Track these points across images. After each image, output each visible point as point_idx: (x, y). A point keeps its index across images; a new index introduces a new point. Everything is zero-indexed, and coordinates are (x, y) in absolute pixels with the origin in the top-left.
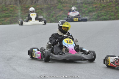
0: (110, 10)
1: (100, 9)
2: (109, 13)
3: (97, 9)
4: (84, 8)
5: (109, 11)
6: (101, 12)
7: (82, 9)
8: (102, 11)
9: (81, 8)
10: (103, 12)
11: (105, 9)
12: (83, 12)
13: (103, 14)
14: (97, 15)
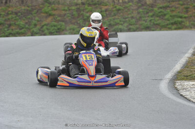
0: (128, 14)
1: (112, 14)
2: (127, 19)
3: (107, 13)
4: (87, 12)
5: (127, 17)
6: (114, 19)
7: (84, 13)
8: (116, 17)
9: (82, 12)
10: (118, 19)
11: (121, 14)
12: (85, 18)
13: (117, 21)
14: (108, 23)
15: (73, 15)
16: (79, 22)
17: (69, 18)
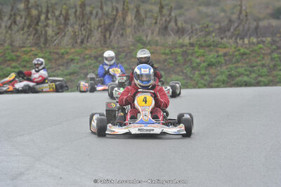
15: (176, 61)
16: (185, 71)
17: (172, 65)
